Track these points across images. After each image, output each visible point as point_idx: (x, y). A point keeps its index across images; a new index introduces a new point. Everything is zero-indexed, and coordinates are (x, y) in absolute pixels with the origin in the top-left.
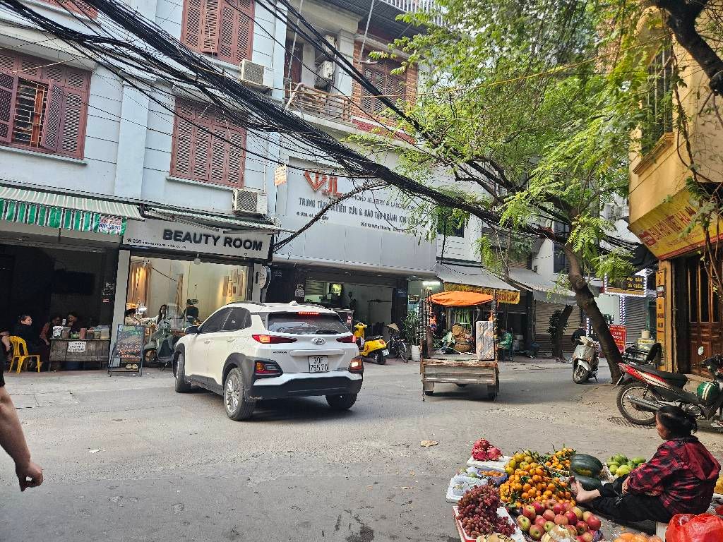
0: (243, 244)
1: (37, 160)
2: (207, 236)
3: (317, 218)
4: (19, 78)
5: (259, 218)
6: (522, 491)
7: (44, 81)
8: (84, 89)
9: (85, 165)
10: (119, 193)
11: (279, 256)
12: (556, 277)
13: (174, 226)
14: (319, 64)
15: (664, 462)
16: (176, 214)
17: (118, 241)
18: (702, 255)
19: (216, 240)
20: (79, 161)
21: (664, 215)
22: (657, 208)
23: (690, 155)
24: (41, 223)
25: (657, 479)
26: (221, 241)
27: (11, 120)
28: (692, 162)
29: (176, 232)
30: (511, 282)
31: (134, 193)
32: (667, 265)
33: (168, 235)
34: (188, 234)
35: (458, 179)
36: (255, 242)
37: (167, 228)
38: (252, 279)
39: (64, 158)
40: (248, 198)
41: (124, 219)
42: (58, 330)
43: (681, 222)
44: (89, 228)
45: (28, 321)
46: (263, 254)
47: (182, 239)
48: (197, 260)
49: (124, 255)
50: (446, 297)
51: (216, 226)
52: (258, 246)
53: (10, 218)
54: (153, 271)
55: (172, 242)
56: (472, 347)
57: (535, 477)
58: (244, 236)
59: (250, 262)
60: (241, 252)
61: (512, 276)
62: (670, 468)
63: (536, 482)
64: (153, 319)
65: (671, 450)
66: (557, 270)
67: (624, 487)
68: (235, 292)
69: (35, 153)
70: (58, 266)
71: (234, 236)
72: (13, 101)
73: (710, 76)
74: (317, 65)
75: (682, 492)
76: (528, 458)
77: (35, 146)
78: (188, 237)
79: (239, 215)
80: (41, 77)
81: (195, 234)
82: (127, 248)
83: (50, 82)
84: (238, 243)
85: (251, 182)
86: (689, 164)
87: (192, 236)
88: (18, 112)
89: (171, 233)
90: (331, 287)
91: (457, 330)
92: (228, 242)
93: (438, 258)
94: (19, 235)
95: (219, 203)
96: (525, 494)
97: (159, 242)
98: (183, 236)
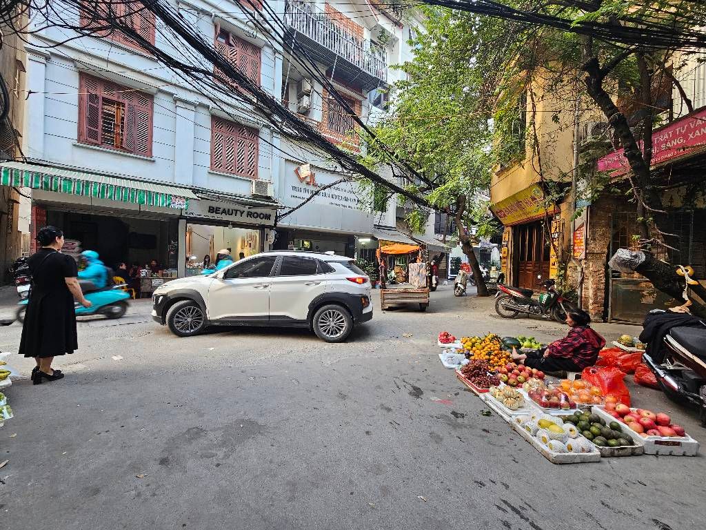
0: (258, 215)
1: (120, 157)
2: (236, 211)
3: (308, 200)
4: (103, 98)
5: (269, 198)
6: (489, 360)
7: (120, 100)
8: (149, 108)
9: (154, 161)
10: (178, 181)
11: (280, 224)
12: (437, 236)
13: (215, 204)
14: (300, 97)
15: (575, 340)
16: (220, 197)
17: (179, 214)
18: (543, 224)
19: (242, 213)
20: (149, 158)
21: (516, 201)
22: (512, 196)
23: (540, 166)
24: (132, 201)
25: (571, 349)
26: (245, 214)
27: (100, 127)
28: (541, 170)
29: (217, 208)
30: (414, 239)
31: (188, 181)
32: (510, 229)
33: (211, 210)
34: (224, 209)
35: (394, 175)
36: (266, 215)
37: (212, 205)
38: (263, 238)
39: (138, 156)
40: (261, 185)
41: (187, 199)
42: (144, 273)
43: (525, 204)
44: (165, 205)
45: (124, 267)
46: (272, 223)
47: (220, 212)
48: (231, 226)
49: (182, 222)
50: (388, 249)
51: (244, 204)
52: (268, 217)
53: (110, 197)
54: (193, 233)
55: (214, 214)
56: (406, 279)
57: (496, 352)
58: (259, 210)
59: (262, 228)
60: (258, 221)
61: (414, 237)
62: (578, 343)
63: (496, 355)
64: (200, 264)
65: (578, 332)
66: (436, 232)
67: (546, 354)
68: (250, 246)
69: (118, 152)
70: (132, 230)
71: (253, 210)
72: (100, 115)
73: (609, 116)
74: (298, 99)
75: (586, 355)
76: (479, 341)
77: (117, 147)
78: (224, 211)
79: (255, 197)
80: (119, 97)
81: (229, 210)
82: (185, 218)
83: (126, 102)
84: (262, 216)
85: (263, 176)
86: (538, 171)
87: (226, 210)
88: (104, 122)
89: (214, 208)
90: (303, 243)
91: (397, 269)
92: (249, 214)
93: (375, 225)
94: (111, 209)
95: (243, 189)
96: (491, 361)
97: (205, 214)
98: (221, 210)
